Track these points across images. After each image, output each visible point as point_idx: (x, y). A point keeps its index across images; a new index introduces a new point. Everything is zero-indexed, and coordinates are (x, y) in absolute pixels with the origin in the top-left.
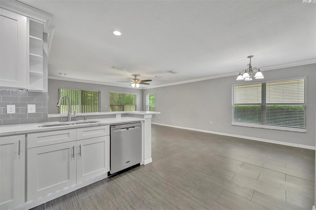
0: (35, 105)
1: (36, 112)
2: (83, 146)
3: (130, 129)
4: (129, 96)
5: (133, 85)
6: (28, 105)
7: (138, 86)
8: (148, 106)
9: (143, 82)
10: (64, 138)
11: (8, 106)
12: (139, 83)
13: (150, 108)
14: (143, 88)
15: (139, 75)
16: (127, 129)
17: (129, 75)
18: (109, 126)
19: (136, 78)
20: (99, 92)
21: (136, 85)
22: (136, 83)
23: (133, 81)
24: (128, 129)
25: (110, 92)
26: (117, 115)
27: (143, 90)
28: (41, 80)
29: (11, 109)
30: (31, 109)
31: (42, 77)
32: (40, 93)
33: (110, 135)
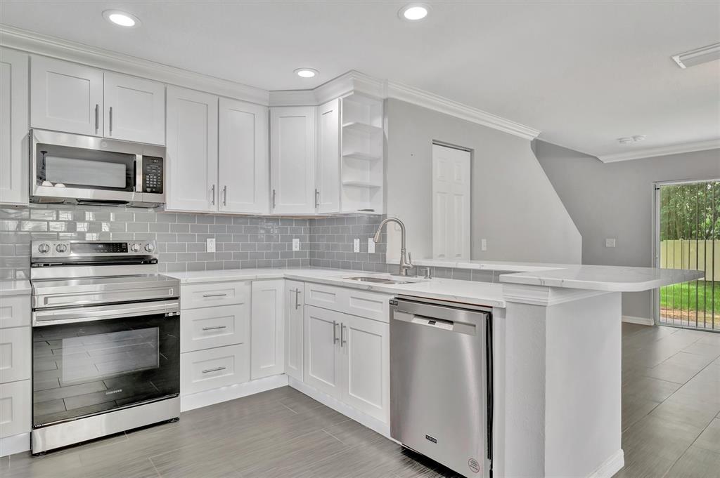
1: (375, 252)
2: (350, 330)
3: (438, 325)
6: (369, 239)
16: (430, 322)
24: (434, 323)
28: (381, 192)
29: (357, 245)
30: (371, 245)
31: (380, 187)
32: (380, 215)
33: (389, 322)
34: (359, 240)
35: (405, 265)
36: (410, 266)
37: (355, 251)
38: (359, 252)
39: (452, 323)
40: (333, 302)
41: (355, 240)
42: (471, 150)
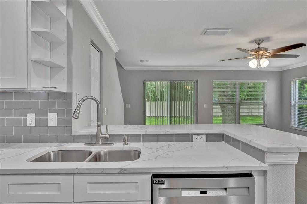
0: (56, 113)
1: (57, 125)
3: (210, 193)
4: (255, 86)
5: (253, 64)
7: (265, 63)
8: (294, 106)
9: (278, 54)
12: (268, 57)
13: (301, 110)
14: (281, 67)
15: (267, 39)
16: (202, 192)
18: (150, 176)
19: (260, 46)
20: (196, 83)
21: (259, 62)
22: (259, 57)
23: (252, 55)
24: (205, 192)
25: (214, 81)
26: (195, 137)
27: (282, 72)
28: (65, 72)
29: (31, 120)
30: (53, 119)
31: (64, 68)
32: (63, 93)
33: (150, 200)
34: (34, 114)
35: (101, 136)
36: (107, 136)
37: (28, 125)
38: (35, 126)
39: (226, 189)
41: (28, 115)
42: (100, 51)
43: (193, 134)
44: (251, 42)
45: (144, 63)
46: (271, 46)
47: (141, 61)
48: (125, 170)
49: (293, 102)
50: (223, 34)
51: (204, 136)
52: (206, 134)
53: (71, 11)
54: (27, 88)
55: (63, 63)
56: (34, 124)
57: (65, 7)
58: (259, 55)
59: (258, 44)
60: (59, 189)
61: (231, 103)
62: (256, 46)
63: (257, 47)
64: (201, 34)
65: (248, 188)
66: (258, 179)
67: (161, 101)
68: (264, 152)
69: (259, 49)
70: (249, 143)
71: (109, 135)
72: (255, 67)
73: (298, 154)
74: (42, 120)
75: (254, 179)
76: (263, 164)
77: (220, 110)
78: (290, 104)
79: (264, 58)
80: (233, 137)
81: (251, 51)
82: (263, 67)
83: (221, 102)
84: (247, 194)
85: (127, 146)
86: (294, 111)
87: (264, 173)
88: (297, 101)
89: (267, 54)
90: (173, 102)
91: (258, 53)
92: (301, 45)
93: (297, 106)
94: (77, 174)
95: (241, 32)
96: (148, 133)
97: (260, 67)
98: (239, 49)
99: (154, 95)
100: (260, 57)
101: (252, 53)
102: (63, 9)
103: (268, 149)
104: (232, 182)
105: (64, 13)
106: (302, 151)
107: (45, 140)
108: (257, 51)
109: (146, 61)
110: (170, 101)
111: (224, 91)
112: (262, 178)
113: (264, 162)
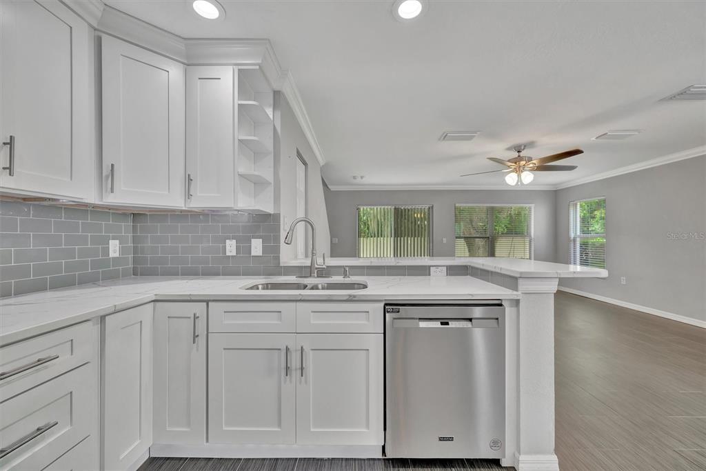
0: (261, 240)
1: (262, 254)
2: (311, 352)
3: (452, 324)
5: (511, 179)
6: (252, 240)
7: (528, 177)
8: (574, 240)
9: (545, 165)
10: (269, 321)
11: (228, 242)
12: (532, 170)
13: (584, 246)
14: (555, 185)
15: (531, 145)
16: (442, 324)
17: (500, 149)
18: (382, 305)
19: (522, 154)
20: (431, 209)
21: (519, 176)
22: (519, 170)
23: (510, 167)
24: (447, 324)
25: (457, 205)
26: (432, 269)
27: (556, 191)
28: (271, 189)
29: (231, 247)
30: (257, 247)
31: (271, 184)
32: (270, 215)
33: (383, 332)
34: (234, 241)
35: (317, 266)
36: (324, 266)
37: (228, 254)
38: (235, 254)
39: (470, 320)
40: (279, 322)
41: (227, 241)
42: (305, 164)
43: (430, 267)
44: (509, 149)
45: (359, 180)
46: (537, 154)
47: (354, 178)
48: (355, 296)
49: (572, 236)
50: (470, 138)
51: (445, 269)
52: (447, 266)
53: (278, 114)
54: (233, 206)
55: (270, 178)
56: (234, 253)
57: (271, 109)
58: (520, 167)
59: (519, 152)
60: (280, 319)
61: (481, 236)
62: (515, 154)
63: (517, 156)
64: (439, 140)
65: (497, 319)
66: (509, 311)
67: (378, 236)
68: (516, 278)
69: (520, 159)
70: (499, 271)
71: (327, 266)
72: (514, 184)
73: (558, 280)
74: (244, 248)
75: (505, 308)
76: (515, 293)
77: (467, 250)
78: (569, 238)
79: (526, 170)
80: (481, 267)
81: (509, 161)
82: (525, 183)
83: (468, 236)
84: (496, 325)
85: (348, 279)
86: (575, 248)
87: (516, 303)
88: (578, 233)
89: (531, 165)
90: (399, 239)
91: (518, 162)
92: (576, 152)
93: (578, 239)
94: (300, 301)
95: (493, 135)
96: (373, 264)
97: (522, 184)
98: (491, 159)
99: (368, 228)
100: (521, 169)
101: (510, 164)
102: (269, 111)
103: (521, 273)
104: (477, 312)
105: (271, 117)
106: (562, 276)
107: (247, 273)
108: (516, 161)
109: (362, 177)
110: (395, 237)
111: (471, 221)
112: (514, 309)
113: (517, 290)
